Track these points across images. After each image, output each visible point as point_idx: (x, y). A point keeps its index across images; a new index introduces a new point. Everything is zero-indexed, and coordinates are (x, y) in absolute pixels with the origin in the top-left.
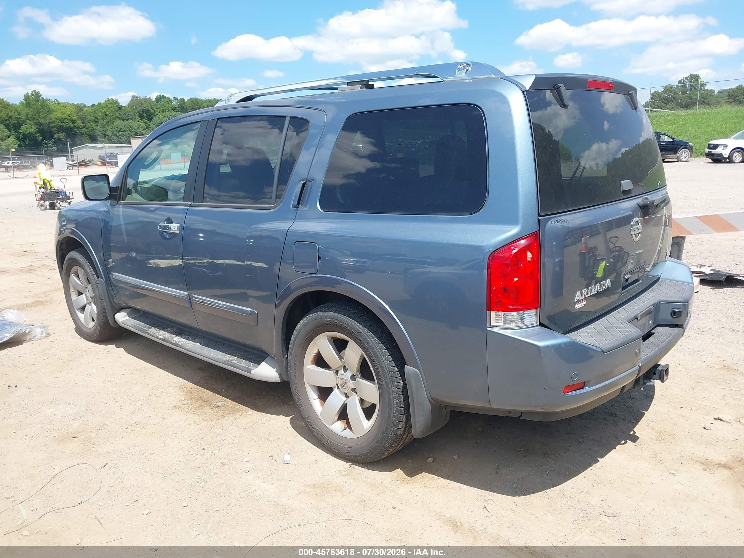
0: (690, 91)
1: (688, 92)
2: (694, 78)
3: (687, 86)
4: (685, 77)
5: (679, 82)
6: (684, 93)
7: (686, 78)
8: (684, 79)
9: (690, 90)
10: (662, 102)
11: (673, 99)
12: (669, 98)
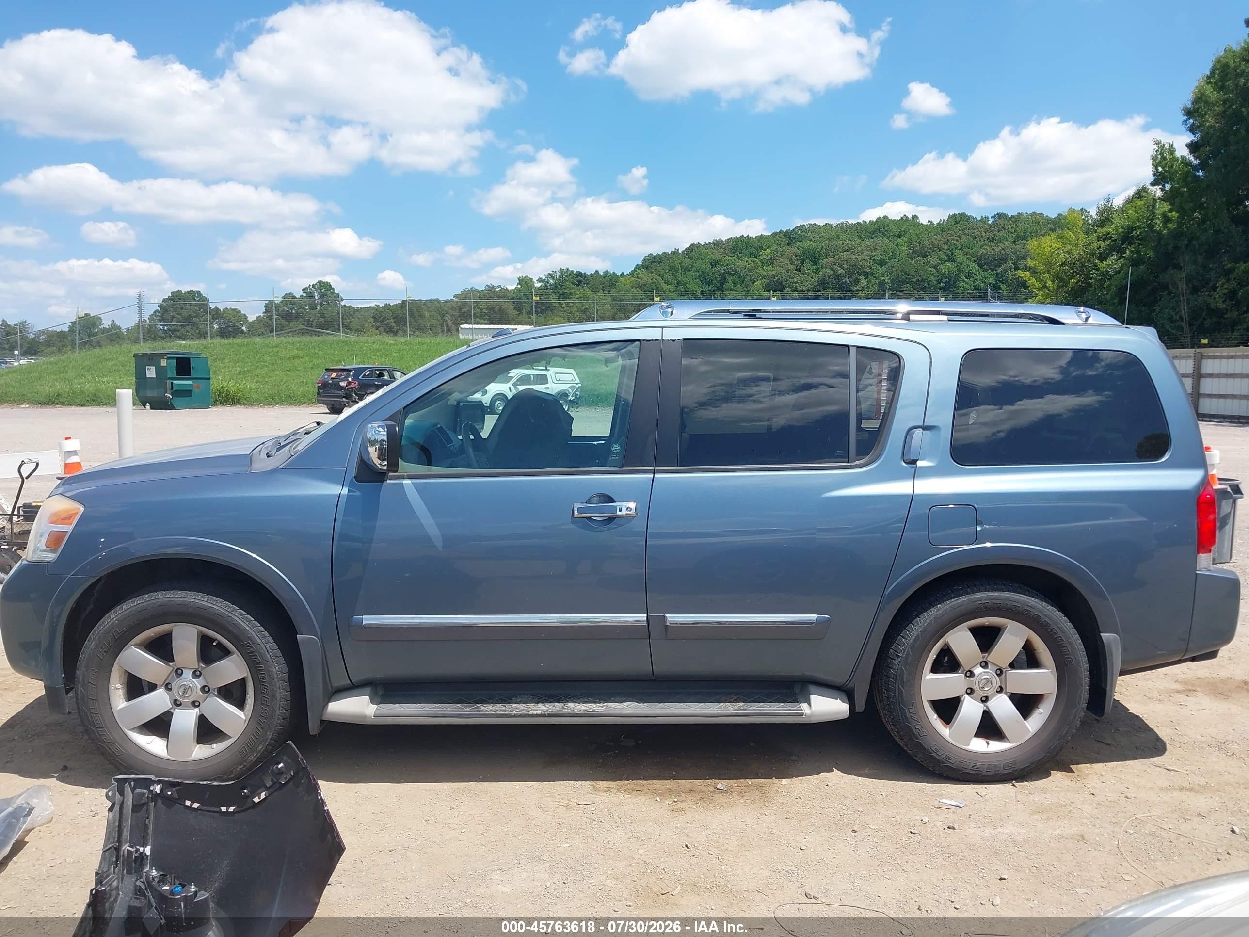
0: (321, 306)
1: (318, 307)
2: (325, 288)
3: (316, 298)
4: (311, 284)
5: (303, 290)
6: (313, 308)
7: (313, 286)
8: (311, 287)
9: (321, 304)
10: (282, 317)
11: (297, 316)
12: (292, 313)
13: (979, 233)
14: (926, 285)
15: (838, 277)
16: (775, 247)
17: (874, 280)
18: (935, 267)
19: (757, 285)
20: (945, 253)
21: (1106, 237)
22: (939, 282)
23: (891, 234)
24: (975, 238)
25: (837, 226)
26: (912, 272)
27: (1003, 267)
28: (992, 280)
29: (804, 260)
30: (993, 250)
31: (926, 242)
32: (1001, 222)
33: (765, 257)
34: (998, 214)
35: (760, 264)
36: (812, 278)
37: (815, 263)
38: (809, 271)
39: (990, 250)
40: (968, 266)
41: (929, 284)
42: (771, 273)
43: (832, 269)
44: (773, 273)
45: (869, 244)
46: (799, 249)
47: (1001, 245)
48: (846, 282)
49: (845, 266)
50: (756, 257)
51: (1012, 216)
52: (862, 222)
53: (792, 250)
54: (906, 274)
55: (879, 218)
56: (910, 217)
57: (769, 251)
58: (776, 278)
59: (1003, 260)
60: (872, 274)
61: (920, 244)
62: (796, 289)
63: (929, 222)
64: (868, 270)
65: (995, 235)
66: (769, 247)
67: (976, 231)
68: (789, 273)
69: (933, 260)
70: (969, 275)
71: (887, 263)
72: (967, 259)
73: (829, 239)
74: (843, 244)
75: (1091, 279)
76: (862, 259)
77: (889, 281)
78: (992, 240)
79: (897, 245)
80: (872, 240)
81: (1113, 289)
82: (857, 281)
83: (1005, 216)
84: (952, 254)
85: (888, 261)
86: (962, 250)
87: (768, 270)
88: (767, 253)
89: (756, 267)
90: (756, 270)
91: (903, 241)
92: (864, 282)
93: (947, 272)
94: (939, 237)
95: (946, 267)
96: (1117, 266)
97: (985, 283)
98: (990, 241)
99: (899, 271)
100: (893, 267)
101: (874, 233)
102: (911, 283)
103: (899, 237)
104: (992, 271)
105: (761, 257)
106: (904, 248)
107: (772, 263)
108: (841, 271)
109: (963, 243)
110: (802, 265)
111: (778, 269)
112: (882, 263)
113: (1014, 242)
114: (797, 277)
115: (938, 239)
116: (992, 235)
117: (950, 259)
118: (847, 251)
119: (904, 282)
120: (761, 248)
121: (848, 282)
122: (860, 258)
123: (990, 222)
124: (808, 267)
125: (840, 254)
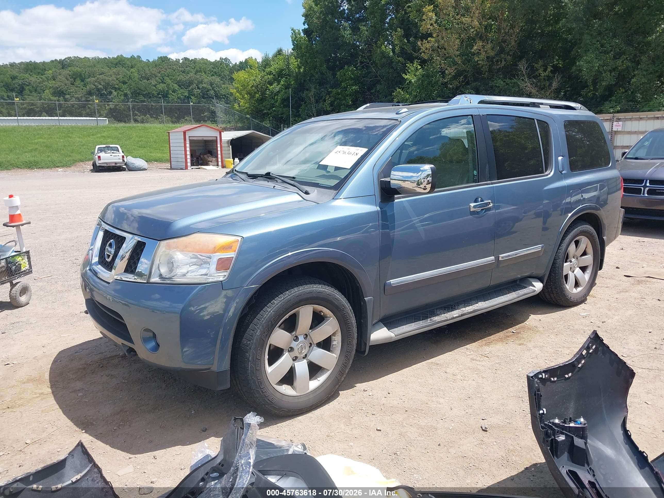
13: (176, 68)
14: (151, 95)
15: (98, 90)
16: (54, 70)
17: (121, 93)
18: (155, 86)
19: (46, 92)
20: (159, 78)
21: (270, 73)
22: (158, 94)
23: (127, 66)
24: (174, 71)
25: (92, 59)
26: (142, 88)
27: (191, 87)
28: (187, 94)
29: (75, 79)
30: (185, 77)
31: (148, 72)
32: (187, 62)
33: (49, 75)
34: (184, 58)
35: (46, 79)
36: (82, 90)
37: (82, 81)
38: (79, 85)
39: (182, 77)
40: (173, 86)
41: (153, 95)
42: (55, 86)
43: (95, 85)
44: (57, 85)
45: (114, 71)
46: (70, 71)
47: (189, 75)
48: (104, 93)
49: (102, 83)
50: (42, 75)
51: (192, 60)
52: (107, 58)
53: (66, 72)
54: (139, 89)
55: (118, 56)
56: (136, 56)
57: (50, 72)
58: (59, 89)
59: (191, 83)
60: (119, 89)
61: (144, 72)
62: (73, 96)
63: (147, 60)
64: (117, 86)
65: (185, 69)
66: (50, 69)
67: (174, 67)
68: (67, 86)
69: (153, 82)
70: (174, 91)
71: (127, 83)
72: (172, 82)
73: (89, 67)
74: (99, 70)
75: (266, 94)
76: (112, 79)
77: (130, 93)
78: (184, 72)
79: (132, 73)
80: (116, 69)
81: (279, 100)
82: (111, 93)
83: (188, 59)
84: (163, 79)
85: (127, 81)
86: (168, 77)
87: (51, 83)
88: (49, 73)
89: (44, 81)
90: (44, 83)
91: (134, 71)
92: (115, 93)
93: (162, 89)
94: (154, 69)
95: (161, 87)
96: (277, 89)
97: (183, 95)
98: (183, 73)
99: (135, 88)
100: (131, 85)
101: (116, 64)
102: (143, 95)
103: (132, 67)
104: (186, 89)
105: (46, 75)
106: (136, 74)
107: (54, 80)
108: (100, 86)
109: (168, 73)
110: (74, 81)
111: (59, 84)
112: (124, 83)
113: (195, 74)
114: (73, 89)
115: (154, 71)
116: (183, 69)
117: (162, 82)
118: (101, 74)
119: (139, 94)
120: (45, 70)
121: (106, 93)
122: (110, 79)
123: (181, 62)
124: (78, 82)
125: (98, 76)
